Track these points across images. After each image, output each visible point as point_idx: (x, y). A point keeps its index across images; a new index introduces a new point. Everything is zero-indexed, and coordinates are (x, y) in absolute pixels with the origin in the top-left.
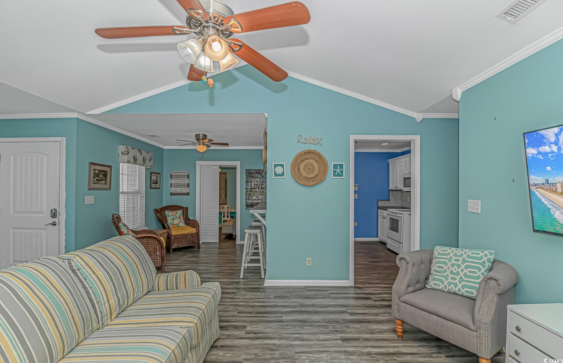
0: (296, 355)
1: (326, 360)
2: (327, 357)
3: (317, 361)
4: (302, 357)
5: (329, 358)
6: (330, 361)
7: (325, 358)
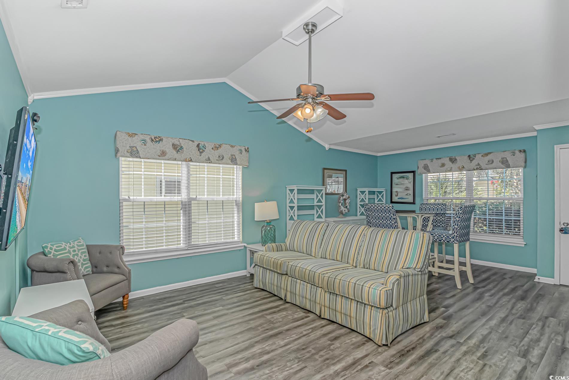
0: (303, 365)
1: (274, 373)
2: (276, 376)
3: (282, 369)
4: (298, 366)
5: (274, 376)
6: (270, 374)
7: (277, 374)
